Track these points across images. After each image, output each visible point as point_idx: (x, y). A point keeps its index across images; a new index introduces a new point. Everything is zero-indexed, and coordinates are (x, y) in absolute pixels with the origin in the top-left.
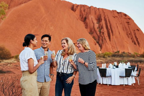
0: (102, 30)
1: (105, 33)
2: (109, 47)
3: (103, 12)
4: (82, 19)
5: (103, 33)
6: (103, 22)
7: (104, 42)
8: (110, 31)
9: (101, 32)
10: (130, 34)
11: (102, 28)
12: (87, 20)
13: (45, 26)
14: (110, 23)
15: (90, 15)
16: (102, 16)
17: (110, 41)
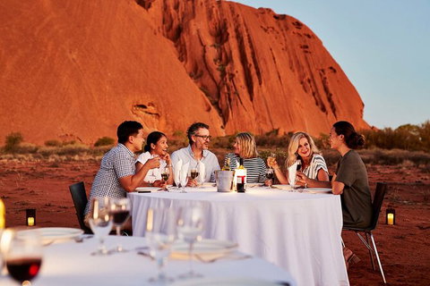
0: (228, 67)
1: (236, 75)
2: (246, 116)
3: (233, 12)
4: (168, 31)
5: (232, 76)
6: (233, 43)
7: (233, 103)
8: (253, 71)
9: (225, 74)
10: (309, 81)
11: (229, 60)
12: (185, 37)
13: (50, 48)
14: (251, 47)
15: (192, 22)
16: (228, 25)
17: (252, 100)
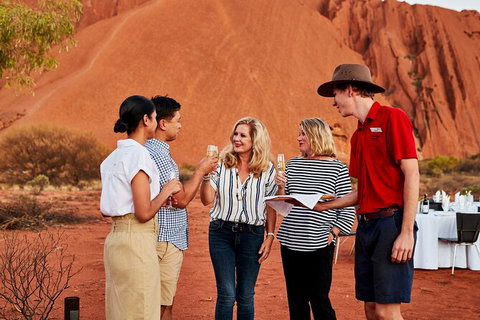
0: (425, 82)
1: (435, 89)
2: (448, 138)
3: (430, 17)
4: (354, 43)
5: (430, 91)
6: (430, 53)
7: (431, 121)
8: (455, 84)
9: (422, 89)
11: (426, 72)
12: (375, 48)
13: (230, 68)
14: (453, 56)
15: (382, 31)
16: (425, 33)
17: (454, 117)
